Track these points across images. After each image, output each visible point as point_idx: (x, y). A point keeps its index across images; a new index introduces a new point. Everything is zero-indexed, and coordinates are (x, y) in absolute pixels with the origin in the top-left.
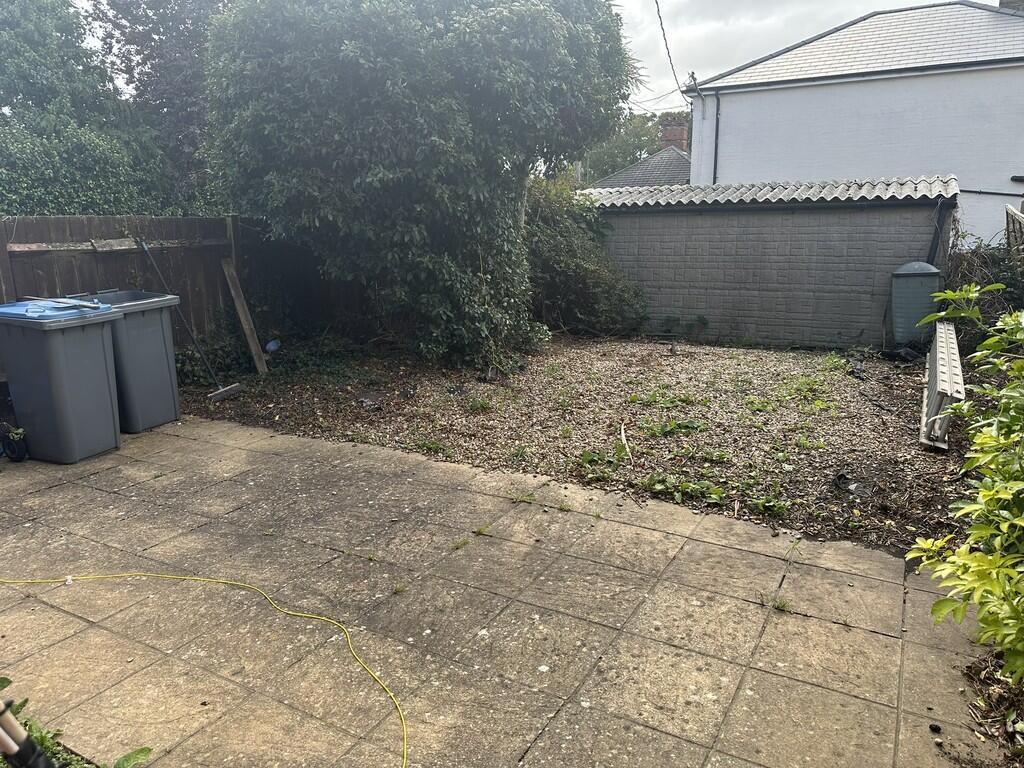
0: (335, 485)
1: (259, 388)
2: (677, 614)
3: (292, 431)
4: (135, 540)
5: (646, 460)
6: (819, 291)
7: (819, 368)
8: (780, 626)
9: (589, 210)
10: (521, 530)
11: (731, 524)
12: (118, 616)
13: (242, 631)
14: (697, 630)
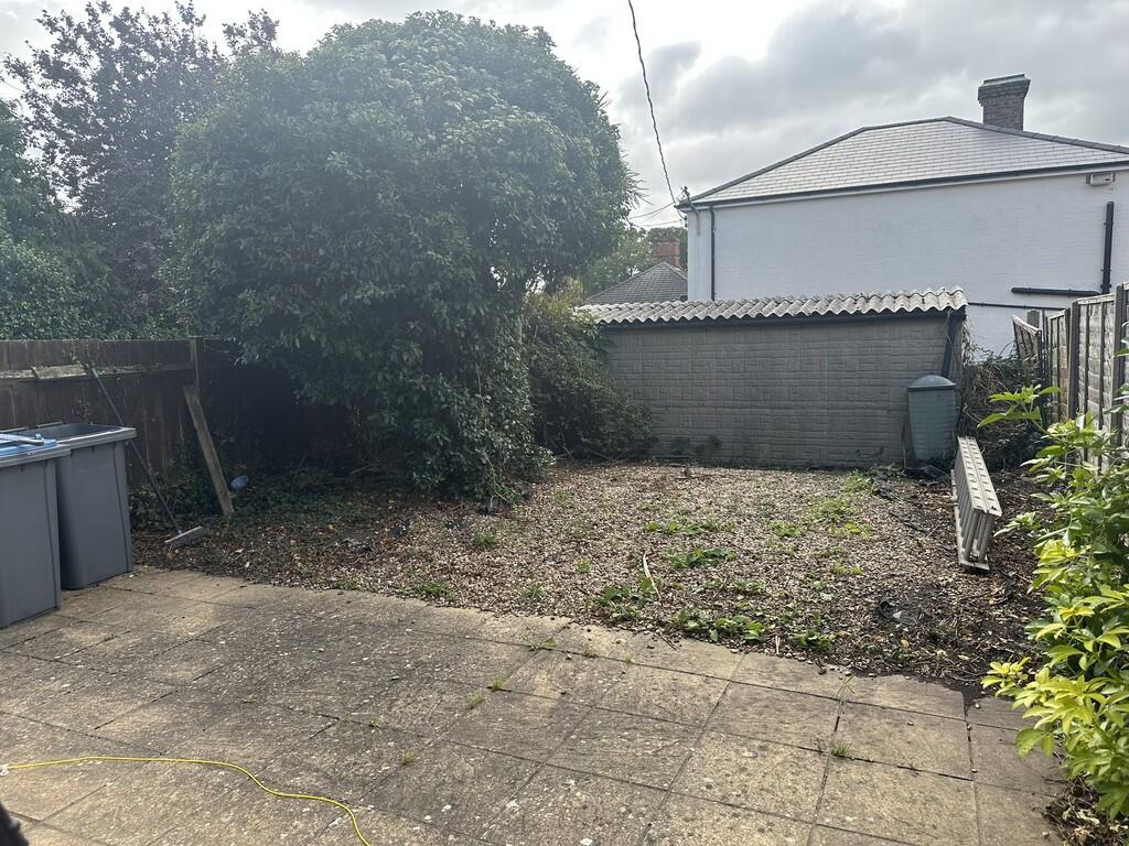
0: (321, 640)
1: (225, 531)
2: (729, 768)
3: (265, 580)
4: (84, 717)
5: (674, 594)
6: (833, 408)
7: (842, 488)
8: (842, 775)
9: (589, 327)
10: (543, 683)
11: (774, 663)
12: (69, 811)
13: (224, 820)
14: (753, 784)
